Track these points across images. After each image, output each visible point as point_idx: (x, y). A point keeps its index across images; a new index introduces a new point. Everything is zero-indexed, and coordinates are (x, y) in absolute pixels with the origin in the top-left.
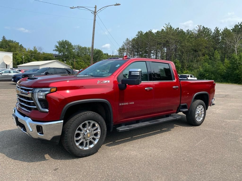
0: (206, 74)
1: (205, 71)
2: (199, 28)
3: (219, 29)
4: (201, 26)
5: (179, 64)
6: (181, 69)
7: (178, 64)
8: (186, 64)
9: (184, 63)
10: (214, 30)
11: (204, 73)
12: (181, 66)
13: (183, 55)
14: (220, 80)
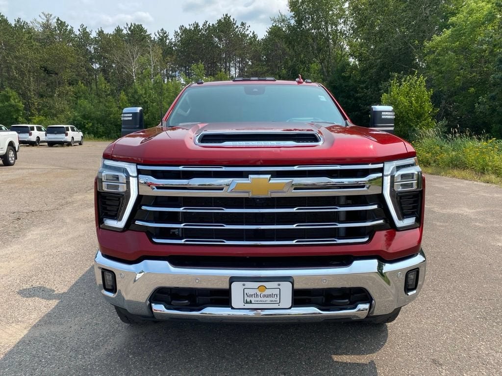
0: (87, 124)
1: (84, 117)
2: (45, 18)
3: (88, 30)
4: (51, 15)
5: (16, 101)
6: (23, 113)
7: (14, 99)
8: (36, 101)
9: (30, 98)
10: (79, 30)
11: (82, 121)
12: (24, 106)
13: (23, 79)
14: (115, 134)
